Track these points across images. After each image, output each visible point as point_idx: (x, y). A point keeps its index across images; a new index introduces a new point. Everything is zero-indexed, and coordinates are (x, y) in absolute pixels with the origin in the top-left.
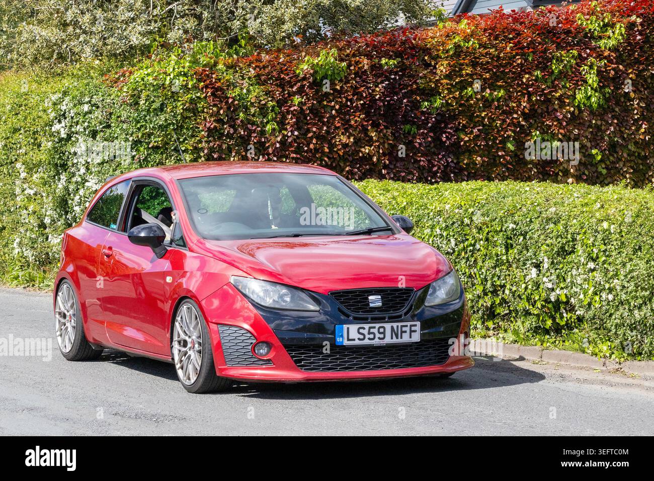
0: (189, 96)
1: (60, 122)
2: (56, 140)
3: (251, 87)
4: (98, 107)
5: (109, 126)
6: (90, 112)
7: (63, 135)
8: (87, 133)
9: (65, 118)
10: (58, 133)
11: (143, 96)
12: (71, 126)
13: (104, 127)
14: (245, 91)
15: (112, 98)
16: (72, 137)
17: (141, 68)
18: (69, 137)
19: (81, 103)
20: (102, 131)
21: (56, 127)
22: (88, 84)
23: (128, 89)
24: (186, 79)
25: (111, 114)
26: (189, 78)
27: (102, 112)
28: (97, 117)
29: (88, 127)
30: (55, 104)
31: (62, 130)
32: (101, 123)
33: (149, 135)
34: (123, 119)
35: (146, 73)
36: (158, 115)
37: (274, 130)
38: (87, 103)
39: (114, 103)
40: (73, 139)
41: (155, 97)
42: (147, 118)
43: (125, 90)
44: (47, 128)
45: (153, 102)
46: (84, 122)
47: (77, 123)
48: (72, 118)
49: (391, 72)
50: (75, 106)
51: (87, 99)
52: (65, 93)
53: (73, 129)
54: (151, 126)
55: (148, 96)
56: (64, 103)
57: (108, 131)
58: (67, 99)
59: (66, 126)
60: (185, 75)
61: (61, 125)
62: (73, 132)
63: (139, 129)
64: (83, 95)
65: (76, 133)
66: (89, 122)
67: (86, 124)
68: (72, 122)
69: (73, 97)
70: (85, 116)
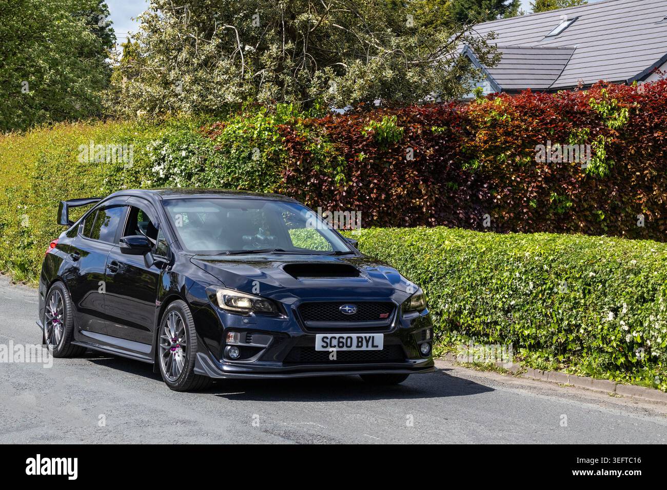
0: (273, 148)
1: (159, 164)
2: (155, 179)
3: (324, 144)
4: (194, 154)
5: (203, 170)
6: (187, 157)
7: (162, 176)
8: (183, 174)
9: (164, 162)
10: (158, 173)
11: (234, 146)
12: (169, 168)
13: (198, 171)
14: (319, 146)
15: (207, 146)
16: (170, 177)
17: (233, 123)
18: (167, 178)
19: (179, 150)
20: (196, 174)
21: (156, 168)
22: (185, 134)
23: (221, 140)
24: (270, 134)
25: (206, 160)
26: (274, 133)
27: (198, 158)
28: (193, 162)
29: (185, 169)
30: (155, 149)
31: (161, 171)
32: (196, 167)
33: (238, 179)
34: (216, 164)
35: (237, 127)
36: (246, 163)
37: (342, 180)
38: (184, 150)
39: (208, 151)
40: (171, 179)
41: (244, 147)
42: (237, 165)
43: (219, 140)
44: (147, 169)
45: (243, 151)
46: (181, 165)
47: (175, 166)
48: (171, 161)
49: (440, 137)
50: (174, 151)
51: (185, 147)
52: (165, 141)
53: (171, 171)
54: (240, 171)
55: (238, 146)
56: (164, 149)
57: (202, 174)
58: (167, 145)
59: (165, 168)
60: (270, 130)
61: (160, 167)
62: (171, 174)
63: (229, 174)
64: (181, 142)
65: (173, 175)
66: (185, 166)
67: (183, 167)
68: (170, 165)
69: (173, 144)
70: (182, 160)
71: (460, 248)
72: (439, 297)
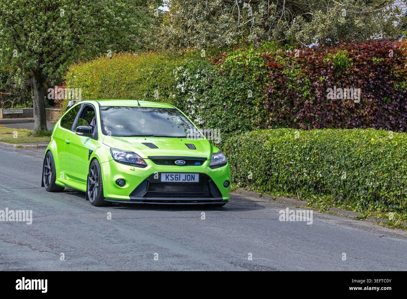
0: (259, 72)
1: (181, 83)
2: (178, 93)
3: (295, 70)
4: (205, 76)
5: (211, 87)
6: (200, 78)
7: (183, 91)
8: (197, 90)
9: (185, 81)
10: (180, 89)
11: (232, 71)
12: (188, 86)
13: (208, 88)
14: (292, 71)
15: (214, 71)
16: (188, 92)
17: (232, 55)
18: (186, 92)
19: (195, 73)
20: (206, 90)
21: (179, 86)
22: (199, 62)
23: (223, 66)
24: (257, 62)
25: (213, 80)
26: (260, 62)
27: (207, 79)
28: (204, 82)
29: (199, 87)
30: (179, 72)
31: (183, 88)
32: (206, 86)
33: (234, 94)
34: (219, 83)
35: (234, 57)
36: (240, 83)
37: (308, 95)
38: (198, 73)
39: (214, 74)
40: (189, 94)
41: (239, 72)
42: (234, 84)
43: (222, 67)
44: (174, 86)
45: (238, 75)
46: (196, 84)
47: (192, 85)
48: (189, 81)
49: (378, 66)
50: (191, 74)
51: (198, 71)
52: (185, 67)
53: (189, 88)
54: (236, 89)
55: (235, 71)
56: (185, 72)
57: (210, 90)
58: (187, 70)
59: (185, 86)
60: (258, 60)
61: (182, 85)
62: (189, 90)
63: (229, 90)
64: (196, 68)
65: (191, 90)
66: (199, 84)
67: (197, 85)
68: (189, 84)
69: (190, 69)
70: (196, 81)
71: (381, 143)
72: (366, 177)
